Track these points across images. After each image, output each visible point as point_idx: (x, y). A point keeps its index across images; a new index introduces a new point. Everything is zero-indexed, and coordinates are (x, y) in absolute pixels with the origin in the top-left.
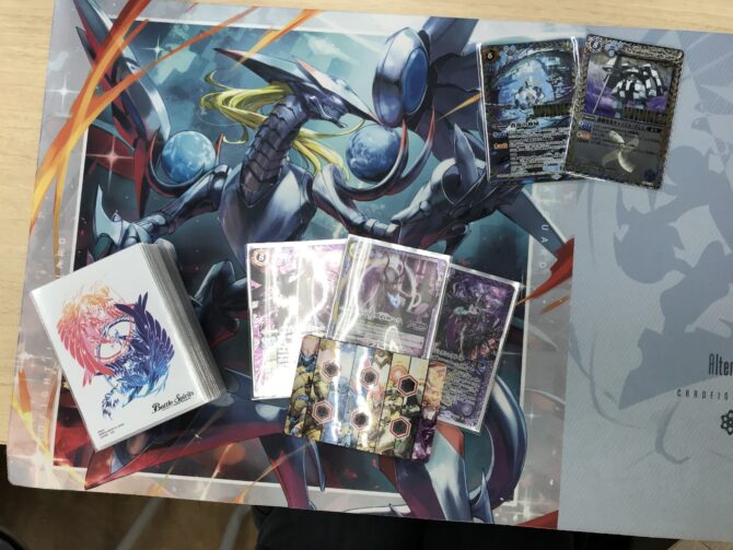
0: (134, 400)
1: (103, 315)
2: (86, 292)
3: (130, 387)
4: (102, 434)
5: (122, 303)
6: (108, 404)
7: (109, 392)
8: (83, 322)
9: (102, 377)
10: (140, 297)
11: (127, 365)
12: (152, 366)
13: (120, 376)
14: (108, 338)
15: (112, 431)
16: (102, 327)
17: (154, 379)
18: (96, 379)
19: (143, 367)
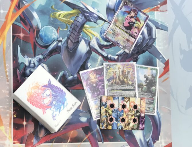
0: (61, 112)
1: (40, 91)
2: (31, 86)
3: (58, 109)
4: (56, 126)
5: (44, 85)
6: (54, 117)
7: (52, 113)
8: (35, 96)
9: (48, 110)
10: (48, 81)
11: (54, 103)
12: (61, 100)
13: (53, 107)
14: (45, 97)
15: (58, 124)
16: (41, 95)
17: (63, 103)
18: (47, 111)
19: (59, 101)
